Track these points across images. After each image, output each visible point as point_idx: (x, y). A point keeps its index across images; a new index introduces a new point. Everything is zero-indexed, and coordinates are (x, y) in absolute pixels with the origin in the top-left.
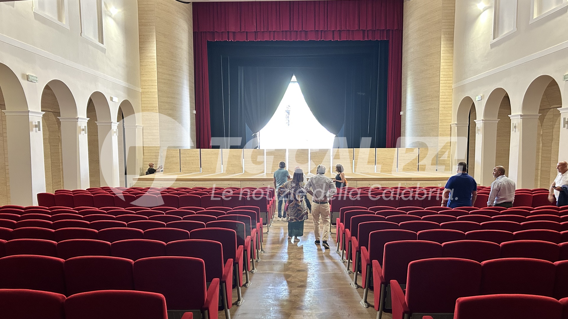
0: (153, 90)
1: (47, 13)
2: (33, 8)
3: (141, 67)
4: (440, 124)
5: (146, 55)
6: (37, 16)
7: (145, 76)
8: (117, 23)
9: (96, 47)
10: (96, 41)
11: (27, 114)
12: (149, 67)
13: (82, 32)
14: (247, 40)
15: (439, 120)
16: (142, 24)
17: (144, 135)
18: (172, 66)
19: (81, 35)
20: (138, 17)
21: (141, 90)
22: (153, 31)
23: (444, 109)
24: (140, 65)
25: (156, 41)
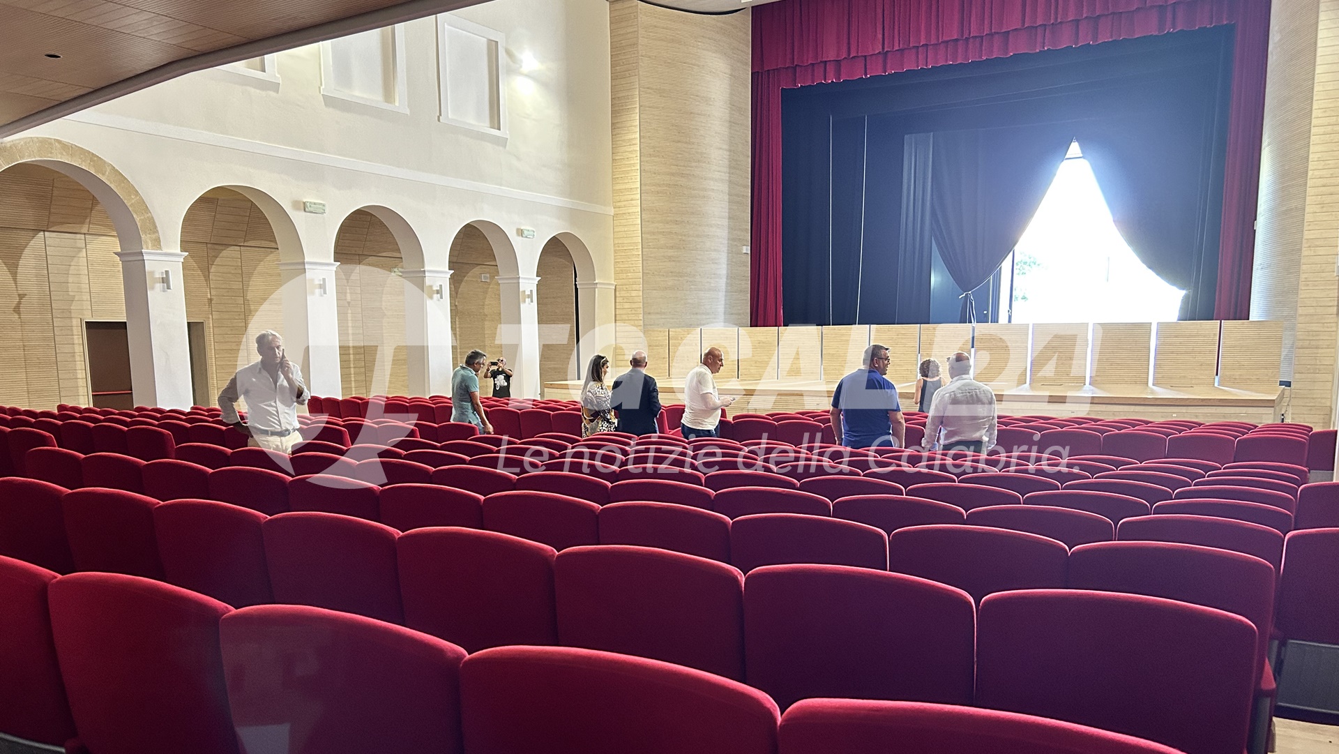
0: (633, 210)
1: (357, 93)
2: (321, 88)
3: (614, 164)
4: (1305, 252)
5: (623, 138)
6: (329, 101)
7: (621, 182)
8: (544, 85)
9: (482, 137)
10: (485, 127)
11: (302, 267)
12: (627, 163)
13: (440, 115)
14: (866, 75)
15: (1304, 241)
16: (617, 76)
17: (617, 301)
18: (679, 156)
19: (439, 120)
20: (611, 61)
21: (612, 211)
22: (633, 87)
23: (1323, 207)
24: (613, 160)
25: (640, 106)
